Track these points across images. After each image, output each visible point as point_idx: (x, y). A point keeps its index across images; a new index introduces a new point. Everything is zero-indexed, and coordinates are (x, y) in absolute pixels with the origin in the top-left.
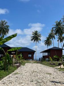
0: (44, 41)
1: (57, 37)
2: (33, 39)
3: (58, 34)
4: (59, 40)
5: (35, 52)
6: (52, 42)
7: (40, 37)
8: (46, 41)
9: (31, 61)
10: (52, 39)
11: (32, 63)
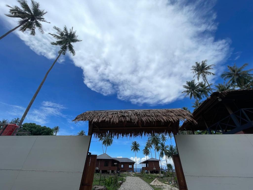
0: (143, 150)
1: (153, 146)
2: (133, 149)
3: (154, 144)
4: (156, 150)
5: (135, 163)
6: (150, 151)
7: (139, 147)
8: (144, 150)
9: (131, 173)
10: (150, 148)
11: (133, 176)
